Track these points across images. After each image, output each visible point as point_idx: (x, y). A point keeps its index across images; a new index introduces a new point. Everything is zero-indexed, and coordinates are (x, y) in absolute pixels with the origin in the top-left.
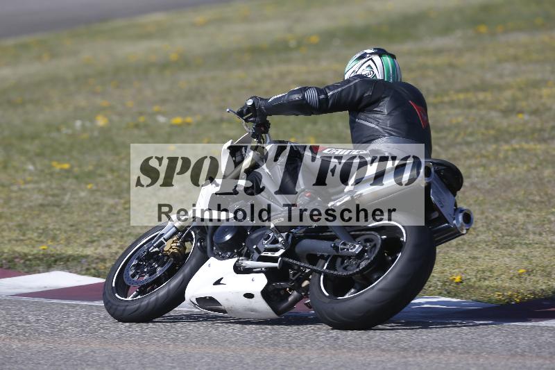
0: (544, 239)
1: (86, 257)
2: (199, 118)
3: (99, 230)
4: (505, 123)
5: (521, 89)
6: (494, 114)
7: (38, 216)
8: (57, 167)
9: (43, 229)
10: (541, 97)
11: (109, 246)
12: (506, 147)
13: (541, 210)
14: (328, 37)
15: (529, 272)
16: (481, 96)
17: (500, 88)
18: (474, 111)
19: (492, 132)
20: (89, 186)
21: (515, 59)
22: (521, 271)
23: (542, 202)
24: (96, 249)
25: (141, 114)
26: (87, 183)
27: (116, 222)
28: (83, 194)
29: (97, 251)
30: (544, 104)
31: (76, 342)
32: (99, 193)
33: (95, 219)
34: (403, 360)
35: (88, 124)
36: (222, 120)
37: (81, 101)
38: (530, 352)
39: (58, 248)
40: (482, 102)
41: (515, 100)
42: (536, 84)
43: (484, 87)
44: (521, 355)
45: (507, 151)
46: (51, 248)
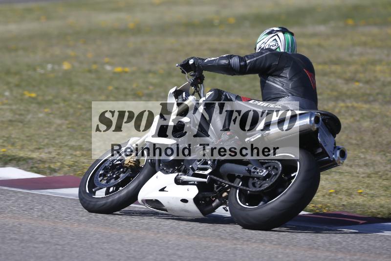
0: (353, 170)
1: (32, 159)
2: (134, 69)
3: (46, 141)
4: (345, 88)
5: (362, 65)
6: (339, 81)
7: (6, 128)
8: (27, 95)
9: (7, 138)
10: (375, 71)
11: (50, 153)
12: (342, 104)
13: (355, 150)
14: (241, 20)
15: (337, 192)
16: (334, 68)
17: (348, 64)
18: (326, 78)
19: (335, 94)
20: (46, 110)
21: (365, 44)
22: (332, 191)
23: (357, 145)
24: (40, 154)
25: (95, 63)
26: (45, 108)
27: (59, 136)
28: (41, 115)
29: (41, 155)
30: (375, 77)
31: (10, 217)
32: (52, 116)
33: (45, 133)
34: (234, 246)
35: (56, 67)
36: (150, 71)
37: (57, 51)
38: (323, 247)
39: (14, 151)
40: (334, 72)
41: (356, 72)
42: (374, 63)
43: (337, 62)
44: (316, 249)
45: (342, 107)
46: (10, 151)
